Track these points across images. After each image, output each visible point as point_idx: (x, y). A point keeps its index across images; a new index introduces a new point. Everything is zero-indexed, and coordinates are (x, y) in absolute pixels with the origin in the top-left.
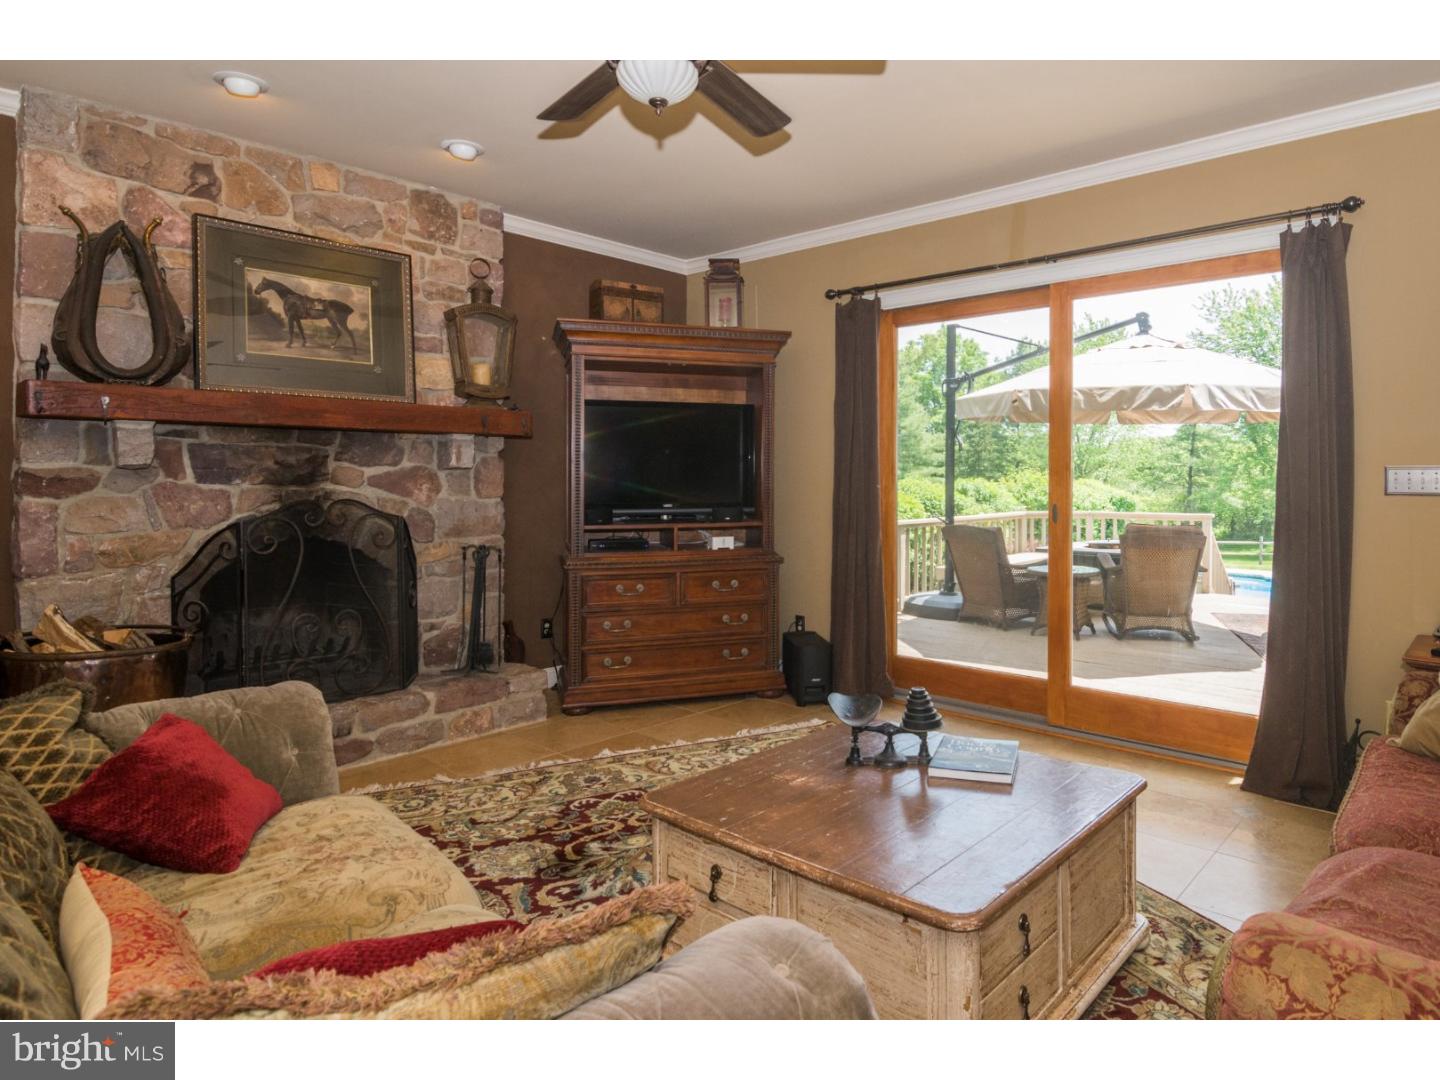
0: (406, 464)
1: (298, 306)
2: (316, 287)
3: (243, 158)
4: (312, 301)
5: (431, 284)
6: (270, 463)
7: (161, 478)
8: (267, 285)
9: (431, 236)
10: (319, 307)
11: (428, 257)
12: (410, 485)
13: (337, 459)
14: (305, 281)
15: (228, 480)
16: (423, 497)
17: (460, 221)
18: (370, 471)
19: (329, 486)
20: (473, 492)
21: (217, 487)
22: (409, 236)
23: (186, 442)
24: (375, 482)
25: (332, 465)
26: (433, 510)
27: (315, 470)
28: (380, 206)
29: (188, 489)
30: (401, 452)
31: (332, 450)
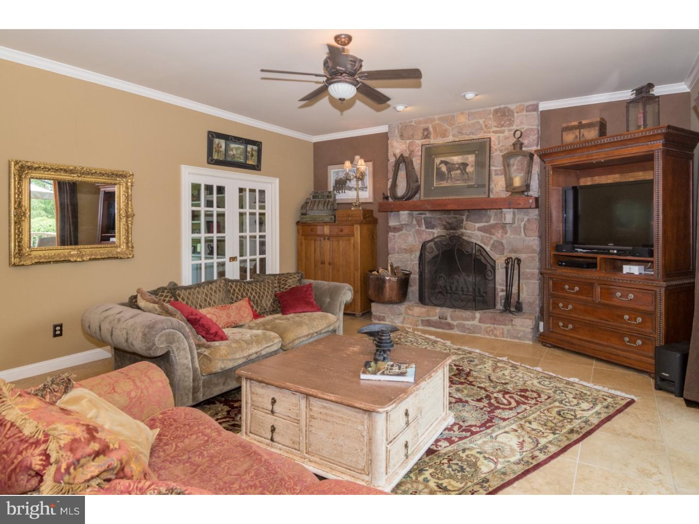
0: (492, 222)
1: (451, 167)
2: (457, 159)
3: (437, 122)
4: (455, 164)
5: (503, 146)
6: (445, 223)
7: (417, 228)
8: (442, 162)
9: (502, 126)
10: (457, 166)
11: (501, 135)
12: (493, 231)
13: (467, 221)
14: (453, 158)
15: (433, 228)
16: (499, 235)
17: (516, 115)
18: (477, 225)
19: (463, 231)
20: (523, 234)
21: (431, 230)
22: (495, 129)
23: (423, 216)
24: (480, 229)
25: (465, 222)
26: (504, 241)
27: (458, 225)
28: (481, 121)
29: (423, 231)
30: (490, 217)
31: (465, 218)
